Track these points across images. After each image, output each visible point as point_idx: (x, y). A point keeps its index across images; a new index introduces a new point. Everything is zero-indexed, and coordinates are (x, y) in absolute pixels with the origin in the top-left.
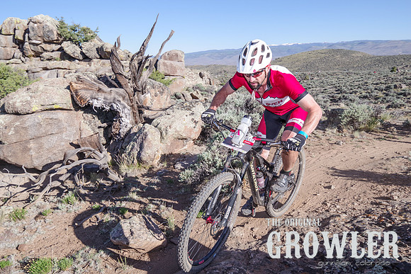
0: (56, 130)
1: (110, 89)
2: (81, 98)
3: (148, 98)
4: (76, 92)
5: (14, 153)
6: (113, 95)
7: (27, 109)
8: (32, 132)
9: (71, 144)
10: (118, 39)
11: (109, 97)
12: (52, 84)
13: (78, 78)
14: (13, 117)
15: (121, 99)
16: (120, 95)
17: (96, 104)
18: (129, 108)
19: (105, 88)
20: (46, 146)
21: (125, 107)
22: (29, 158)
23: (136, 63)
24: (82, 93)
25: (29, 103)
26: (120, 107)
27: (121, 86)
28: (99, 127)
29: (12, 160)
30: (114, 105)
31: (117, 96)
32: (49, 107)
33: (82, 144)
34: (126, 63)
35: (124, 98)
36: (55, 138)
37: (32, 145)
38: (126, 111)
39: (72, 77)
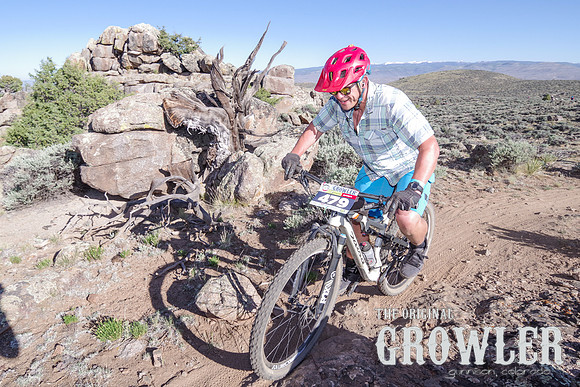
0: (145, 154)
1: (208, 108)
2: (175, 118)
3: (251, 120)
4: (170, 109)
5: (98, 177)
6: (211, 115)
7: (115, 127)
8: (119, 155)
9: (161, 170)
10: (221, 51)
11: (206, 117)
12: (144, 100)
13: (173, 94)
14: (100, 135)
15: (220, 121)
16: (219, 116)
17: (191, 125)
18: (228, 131)
19: (202, 106)
20: (133, 171)
21: (223, 130)
22: (114, 183)
23: (240, 79)
24: (176, 112)
25: (117, 121)
26: (218, 130)
27: (220, 105)
28: (193, 153)
29: (95, 185)
30: (212, 128)
31: (215, 117)
32: (139, 126)
33: (173, 171)
34: (228, 78)
35: (223, 120)
36: (143, 162)
37: (118, 169)
38: (225, 135)
39: (166, 93)
